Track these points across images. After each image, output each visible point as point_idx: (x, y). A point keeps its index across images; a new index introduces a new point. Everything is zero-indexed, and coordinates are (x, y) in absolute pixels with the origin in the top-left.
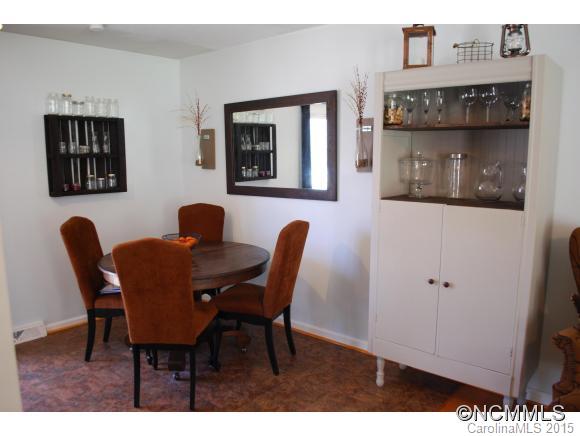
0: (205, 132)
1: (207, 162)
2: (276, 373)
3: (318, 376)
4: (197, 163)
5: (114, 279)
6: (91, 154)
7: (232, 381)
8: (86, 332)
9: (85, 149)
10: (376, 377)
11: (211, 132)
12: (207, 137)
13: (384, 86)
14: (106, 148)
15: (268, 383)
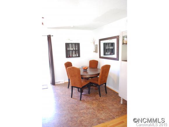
0: (96, 45)
1: (96, 51)
2: (100, 97)
3: (109, 99)
4: (94, 52)
6: (74, 50)
7: (91, 96)
8: (68, 83)
9: (72, 49)
10: (120, 102)
13: (122, 35)
14: (77, 49)
15: (98, 98)
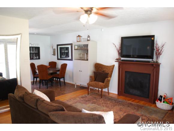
0: (54, 49)
1: (54, 54)
4: (52, 55)
5: (37, 71)
6: (34, 53)
10: (75, 87)
11: (55, 49)
12: (54, 50)
14: (37, 52)
